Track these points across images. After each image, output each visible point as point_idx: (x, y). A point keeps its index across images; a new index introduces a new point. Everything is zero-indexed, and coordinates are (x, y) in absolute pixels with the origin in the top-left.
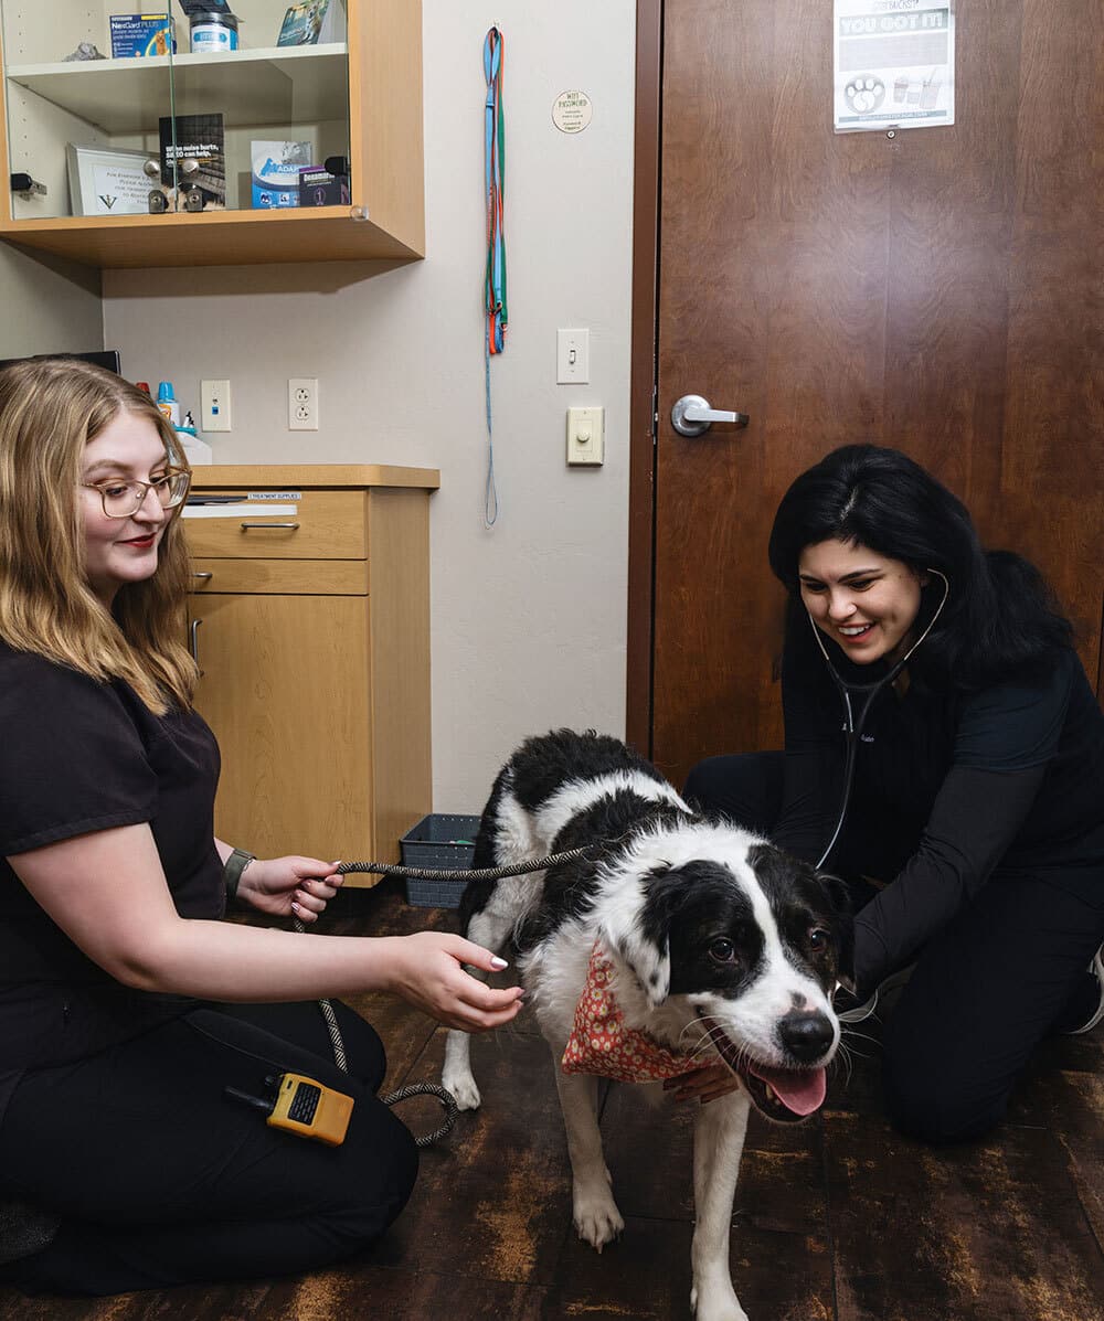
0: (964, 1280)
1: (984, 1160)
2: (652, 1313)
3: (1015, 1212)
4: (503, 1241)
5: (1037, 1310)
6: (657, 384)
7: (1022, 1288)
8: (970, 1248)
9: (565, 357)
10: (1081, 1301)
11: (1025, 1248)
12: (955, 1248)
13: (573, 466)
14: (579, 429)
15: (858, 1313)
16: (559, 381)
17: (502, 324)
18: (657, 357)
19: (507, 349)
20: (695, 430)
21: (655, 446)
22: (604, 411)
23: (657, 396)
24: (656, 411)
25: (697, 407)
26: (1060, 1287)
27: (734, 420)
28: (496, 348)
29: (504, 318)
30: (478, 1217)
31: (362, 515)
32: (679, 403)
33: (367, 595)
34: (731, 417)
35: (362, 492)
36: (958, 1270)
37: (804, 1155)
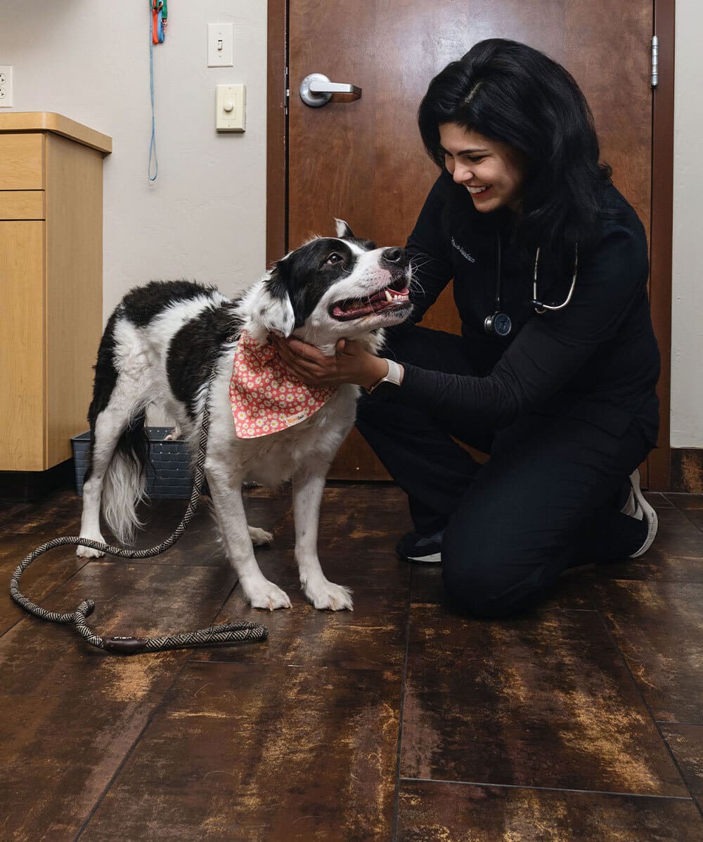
0: (514, 693)
1: (542, 628)
2: (244, 716)
3: (563, 656)
4: (123, 679)
5: (573, 709)
6: (288, 66)
7: (562, 697)
8: (521, 676)
9: (214, 45)
10: (610, 703)
11: (569, 675)
12: (509, 677)
13: (222, 132)
14: (226, 101)
15: (422, 712)
16: (210, 65)
17: (163, 19)
18: (288, 44)
19: (168, 40)
20: (318, 101)
21: (287, 116)
22: (245, 88)
23: (288, 76)
24: (287, 89)
25: (319, 82)
26: (593, 695)
27: (349, 91)
28: (158, 41)
29: (165, 14)
30: (103, 666)
31: (40, 153)
32: (306, 80)
33: (44, 220)
34: (346, 88)
35: (41, 134)
36: (510, 687)
37: (391, 627)
